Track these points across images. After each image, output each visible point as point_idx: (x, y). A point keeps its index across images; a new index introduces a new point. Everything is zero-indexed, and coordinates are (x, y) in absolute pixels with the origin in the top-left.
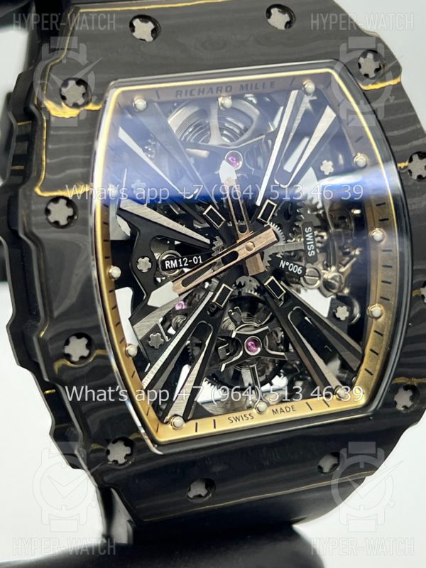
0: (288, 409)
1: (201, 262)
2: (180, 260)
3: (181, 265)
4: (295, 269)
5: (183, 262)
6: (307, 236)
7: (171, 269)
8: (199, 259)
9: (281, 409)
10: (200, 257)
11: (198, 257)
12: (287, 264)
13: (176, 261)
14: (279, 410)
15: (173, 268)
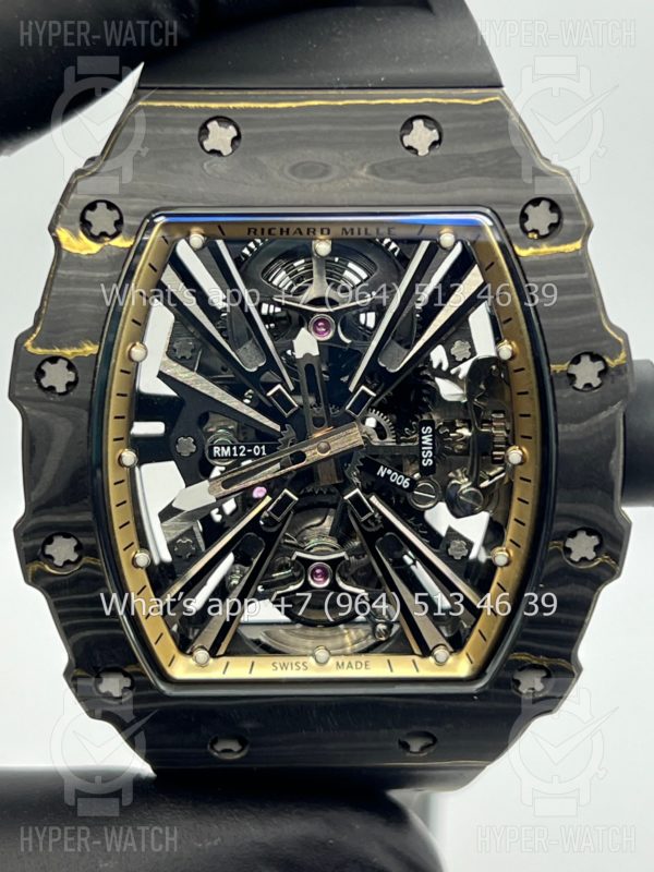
0: (359, 665)
1: (264, 453)
2: (235, 448)
3: (235, 455)
4: (400, 480)
5: (239, 451)
6: (423, 438)
7: (222, 458)
8: (261, 451)
9: (350, 663)
10: (263, 447)
11: (260, 446)
12: (389, 472)
13: (229, 448)
14: (346, 664)
15: (224, 457)
